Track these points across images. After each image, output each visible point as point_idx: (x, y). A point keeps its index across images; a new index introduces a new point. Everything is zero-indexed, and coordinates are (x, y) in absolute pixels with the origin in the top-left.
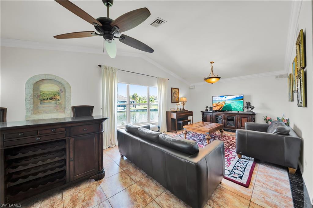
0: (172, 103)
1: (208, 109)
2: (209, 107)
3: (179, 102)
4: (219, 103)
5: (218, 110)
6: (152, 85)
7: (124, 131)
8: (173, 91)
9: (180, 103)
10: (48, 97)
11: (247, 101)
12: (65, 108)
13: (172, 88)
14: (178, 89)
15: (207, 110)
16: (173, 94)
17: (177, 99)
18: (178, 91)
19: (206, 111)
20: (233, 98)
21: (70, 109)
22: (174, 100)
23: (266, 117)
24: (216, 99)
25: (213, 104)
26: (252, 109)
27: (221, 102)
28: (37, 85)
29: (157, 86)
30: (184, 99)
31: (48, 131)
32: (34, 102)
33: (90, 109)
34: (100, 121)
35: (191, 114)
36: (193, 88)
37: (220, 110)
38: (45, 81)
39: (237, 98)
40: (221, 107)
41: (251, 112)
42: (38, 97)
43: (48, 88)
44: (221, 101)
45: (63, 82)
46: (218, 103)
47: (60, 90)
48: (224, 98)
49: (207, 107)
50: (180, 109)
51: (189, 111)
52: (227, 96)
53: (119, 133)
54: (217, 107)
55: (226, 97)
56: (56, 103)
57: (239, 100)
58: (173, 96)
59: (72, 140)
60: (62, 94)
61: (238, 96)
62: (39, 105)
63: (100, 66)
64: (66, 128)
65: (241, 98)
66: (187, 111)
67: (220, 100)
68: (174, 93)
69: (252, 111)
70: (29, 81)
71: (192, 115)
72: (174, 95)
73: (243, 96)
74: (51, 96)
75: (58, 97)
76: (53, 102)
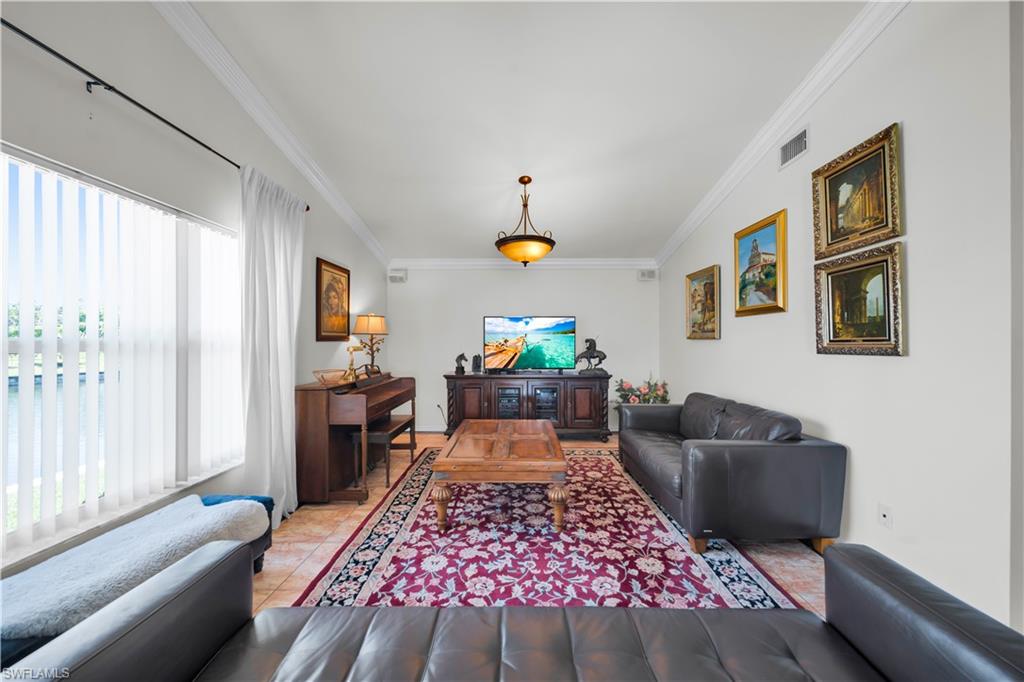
0: (320, 338)
1: (463, 363)
2: (470, 357)
3: (351, 337)
4: (506, 341)
5: (501, 367)
8: (325, 277)
9: (354, 341)
11: (588, 338)
13: (318, 261)
14: (348, 272)
15: (460, 369)
16: (323, 296)
17: (343, 322)
18: (344, 280)
19: (457, 372)
20: (548, 326)
22: (328, 326)
23: (622, 381)
24: (496, 326)
25: (485, 345)
26: (600, 362)
27: (512, 340)
30: (375, 324)
36: (401, 279)
37: (509, 367)
39: (558, 325)
40: (513, 358)
41: (598, 369)
44: (512, 333)
46: (502, 342)
48: (521, 324)
49: (462, 357)
50: (367, 371)
51: (397, 376)
52: (531, 318)
54: (500, 356)
55: (527, 323)
57: (566, 333)
58: (323, 301)
61: (562, 321)
65: (569, 329)
67: (510, 330)
69: (599, 366)
72: (329, 298)
73: (573, 319)
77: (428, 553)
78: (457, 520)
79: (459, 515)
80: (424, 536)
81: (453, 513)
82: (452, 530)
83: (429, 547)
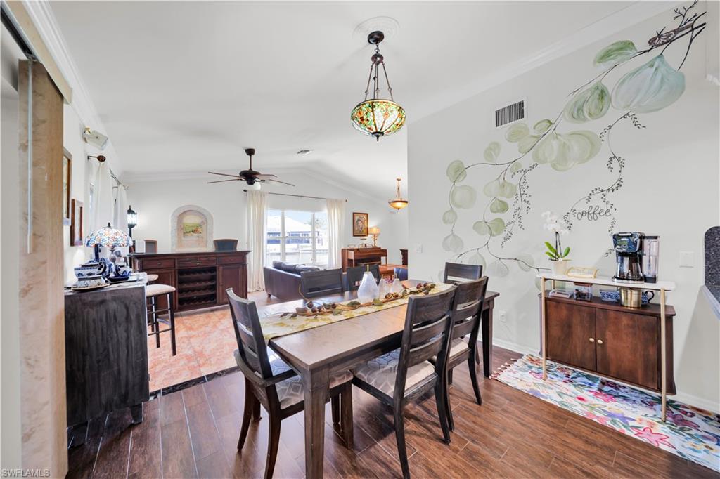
0: (354, 236)
6: (319, 210)
7: (271, 267)
8: (357, 217)
10: (190, 229)
12: (207, 242)
13: (354, 214)
14: (367, 214)
16: (356, 223)
17: (365, 231)
21: (212, 242)
22: (360, 232)
28: (180, 217)
29: (326, 211)
30: (375, 231)
31: (204, 259)
32: (178, 234)
33: (234, 242)
34: (244, 253)
35: (384, 253)
38: (188, 213)
42: (182, 229)
43: (191, 220)
45: (205, 213)
47: (202, 222)
50: (366, 246)
51: (382, 248)
53: (266, 270)
56: (198, 237)
58: (356, 225)
59: (221, 268)
60: (204, 226)
62: (183, 238)
63: (245, 191)
64: (216, 257)
66: (380, 248)
68: (358, 220)
70: (174, 213)
71: (386, 256)
72: (358, 224)
74: (194, 229)
75: (200, 230)
76: (195, 235)
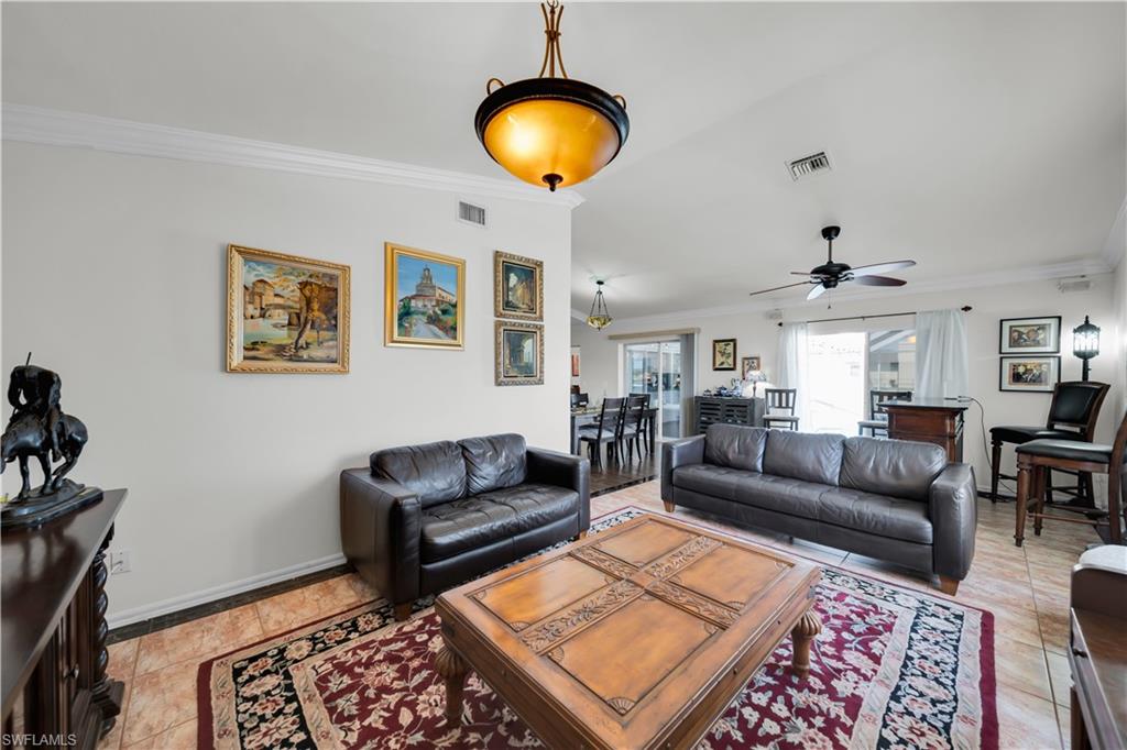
77: (826, 646)
78: (770, 680)
79: (763, 690)
80: (834, 676)
81: (773, 700)
82: (784, 663)
83: (824, 654)
